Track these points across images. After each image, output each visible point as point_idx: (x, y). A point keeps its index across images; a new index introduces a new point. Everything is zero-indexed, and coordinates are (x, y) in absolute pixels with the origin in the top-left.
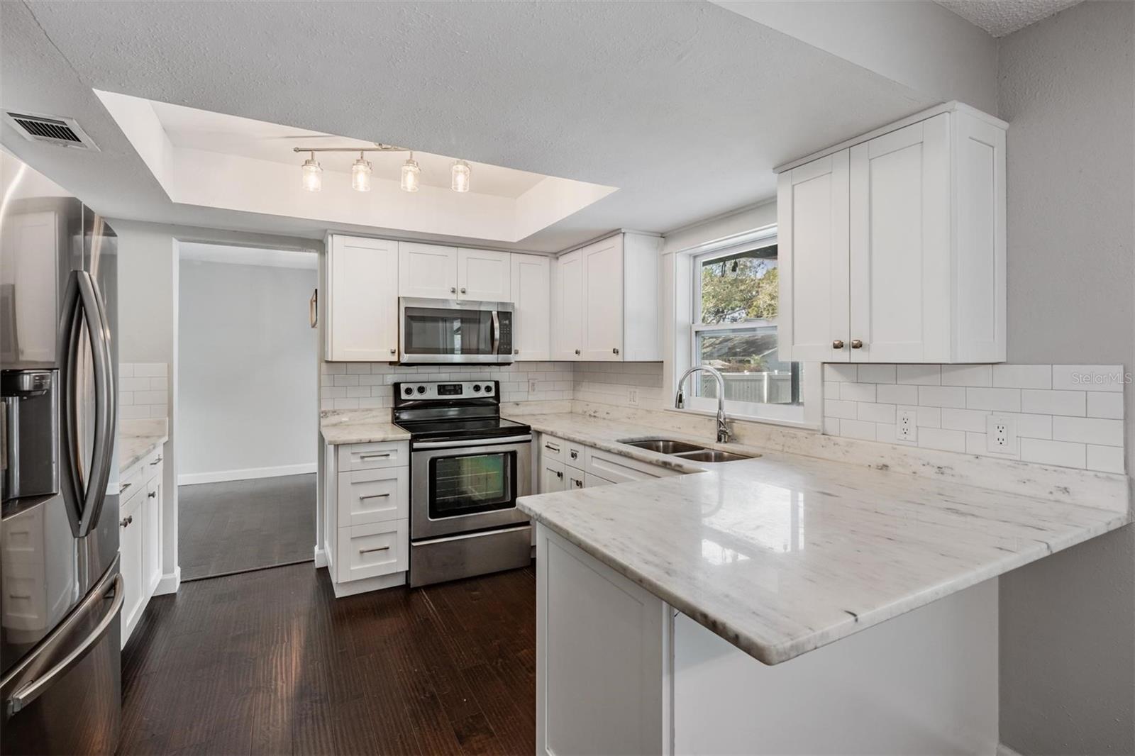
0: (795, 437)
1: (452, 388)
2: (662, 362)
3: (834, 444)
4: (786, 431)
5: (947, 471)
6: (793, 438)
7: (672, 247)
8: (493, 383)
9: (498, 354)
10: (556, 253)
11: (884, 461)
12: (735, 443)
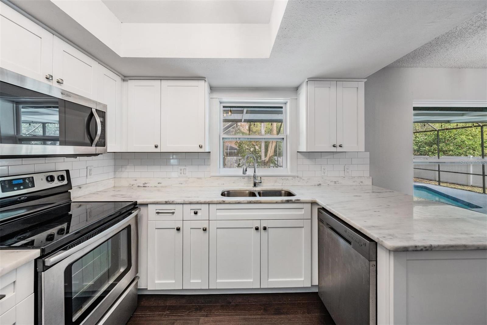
0: (288, 179)
1: (21, 181)
2: (210, 152)
3: (303, 180)
4: (284, 178)
5: (337, 182)
6: (287, 180)
7: (216, 95)
8: (65, 171)
9: (96, 146)
10: (125, 77)
11: (320, 183)
12: (260, 186)
